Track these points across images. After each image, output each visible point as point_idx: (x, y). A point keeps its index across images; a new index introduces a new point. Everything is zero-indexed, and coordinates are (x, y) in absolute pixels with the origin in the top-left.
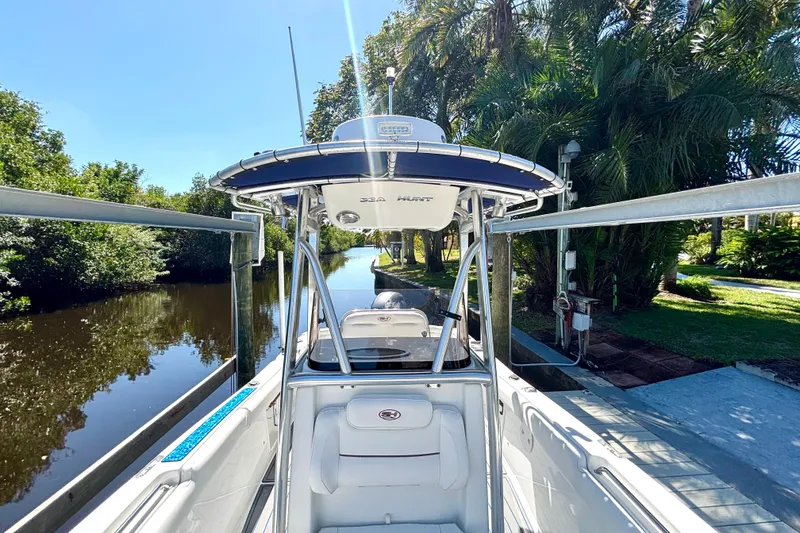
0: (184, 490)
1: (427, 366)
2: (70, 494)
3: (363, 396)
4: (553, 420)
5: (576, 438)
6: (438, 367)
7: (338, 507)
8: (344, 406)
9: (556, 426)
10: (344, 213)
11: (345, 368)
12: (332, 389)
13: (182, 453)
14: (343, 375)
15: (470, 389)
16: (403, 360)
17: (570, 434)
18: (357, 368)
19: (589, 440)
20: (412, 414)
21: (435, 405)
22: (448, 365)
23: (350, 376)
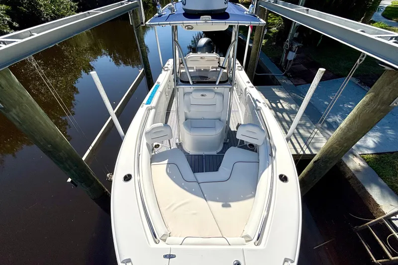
0: (153, 111)
1: (214, 82)
3: (196, 90)
4: (253, 96)
5: (257, 102)
6: (217, 83)
7: (190, 115)
8: (191, 93)
9: (253, 99)
10: (187, 26)
11: (191, 83)
12: (187, 88)
13: (149, 103)
14: (190, 85)
15: (225, 89)
16: (207, 80)
17: (255, 101)
18: (195, 83)
19: (260, 102)
20: (209, 95)
21: (216, 93)
22: (220, 82)
23: (193, 85)
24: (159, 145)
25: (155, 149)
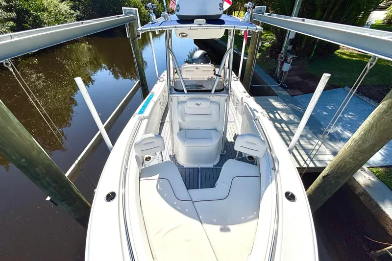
0: (146, 121)
1: (210, 91)
2: (109, 122)
3: (191, 99)
5: (255, 112)
6: (213, 92)
7: (185, 125)
8: (186, 102)
9: (250, 108)
10: (182, 33)
11: (186, 92)
12: (182, 97)
13: (141, 112)
14: (185, 93)
15: (222, 98)
16: (203, 89)
17: (253, 110)
18: (188, 91)
19: (257, 112)
20: (205, 104)
21: (211, 102)
22: (216, 91)
23: (187, 93)
24: (150, 158)
25: (145, 161)
